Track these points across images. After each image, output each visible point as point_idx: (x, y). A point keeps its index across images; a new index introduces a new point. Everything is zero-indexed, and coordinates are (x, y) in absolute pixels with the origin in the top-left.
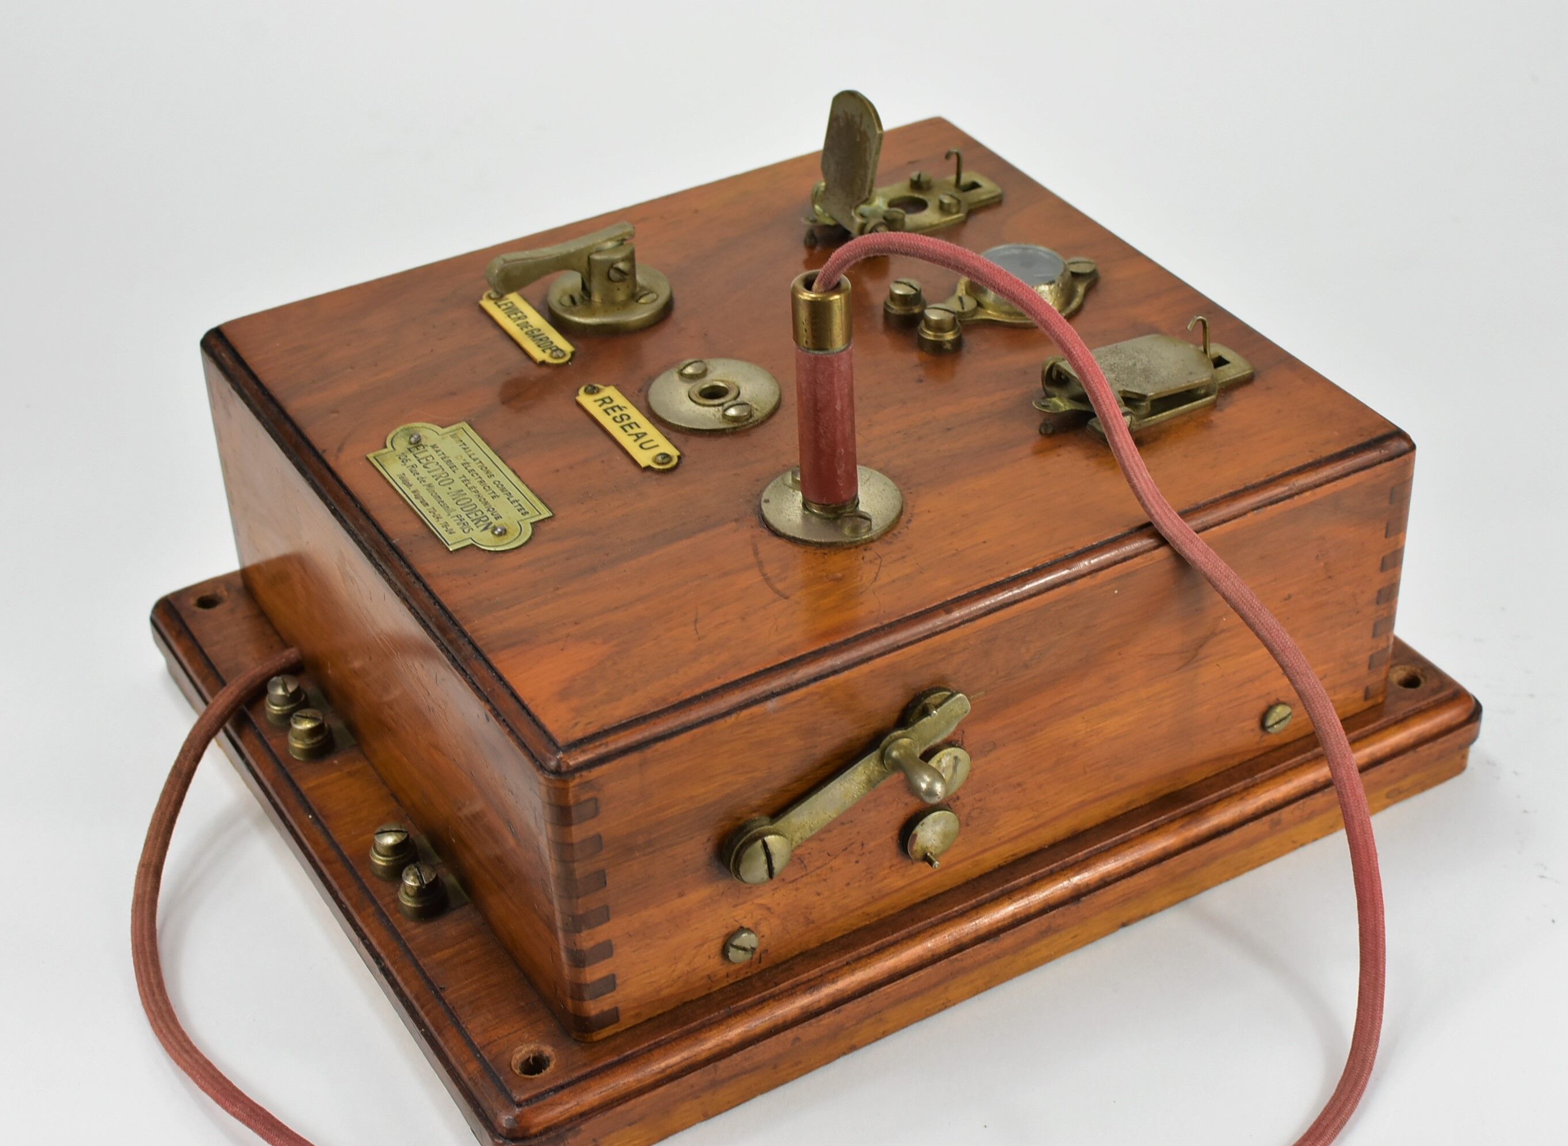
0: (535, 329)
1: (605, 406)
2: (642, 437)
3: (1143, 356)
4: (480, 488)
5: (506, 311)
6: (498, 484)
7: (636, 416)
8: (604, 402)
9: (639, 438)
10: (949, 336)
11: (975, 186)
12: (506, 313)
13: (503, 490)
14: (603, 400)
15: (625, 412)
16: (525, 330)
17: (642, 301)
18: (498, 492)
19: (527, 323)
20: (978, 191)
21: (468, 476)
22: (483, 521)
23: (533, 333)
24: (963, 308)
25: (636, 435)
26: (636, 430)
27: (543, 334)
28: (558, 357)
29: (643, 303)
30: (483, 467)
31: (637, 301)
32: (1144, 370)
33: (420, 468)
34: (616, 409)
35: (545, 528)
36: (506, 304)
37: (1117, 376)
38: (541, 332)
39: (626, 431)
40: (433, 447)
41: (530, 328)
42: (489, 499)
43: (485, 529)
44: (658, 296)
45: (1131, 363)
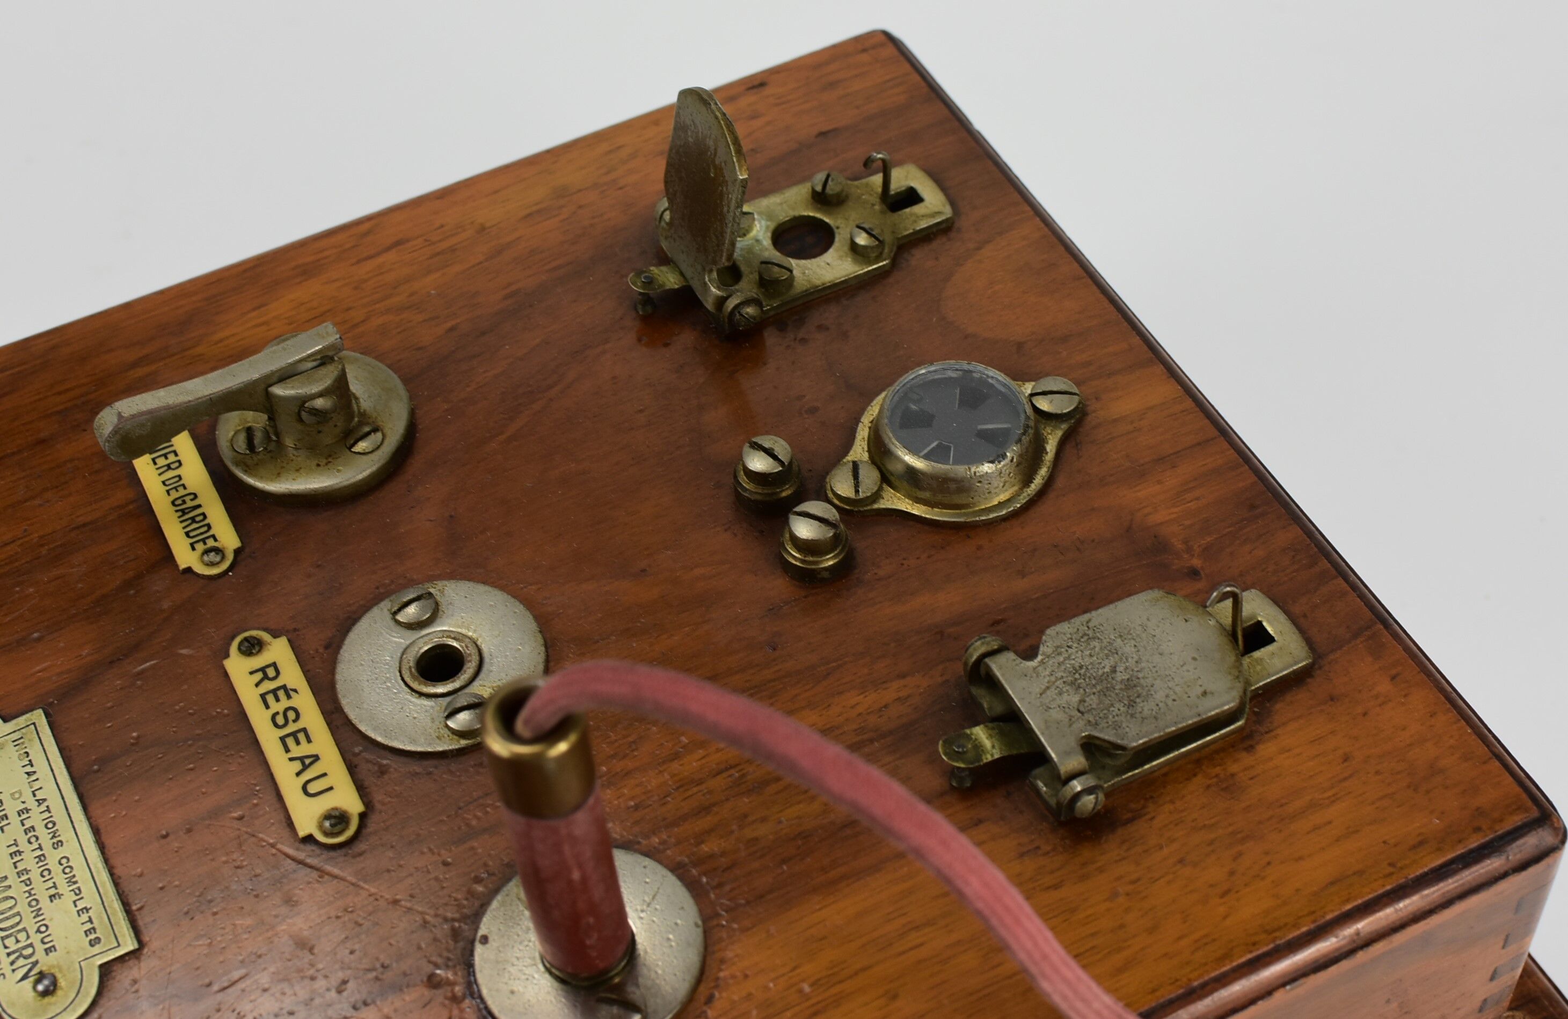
0: (189, 496)
1: (265, 686)
2: (311, 764)
3: (1128, 649)
4: (35, 873)
6: (66, 865)
7: (310, 714)
8: (266, 677)
9: (305, 767)
10: (829, 561)
11: (911, 197)
13: (72, 881)
14: (263, 670)
15: (295, 702)
16: (175, 495)
17: (362, 446)
18: (63, 888)
19: (180, 477)
20: (917, 209)
21: (23, 845)
22: (26, 958)
24: (857, 492)
25: (301, 759)
26: (304, 748)
27: (199, 506)
28: (212, 564)
29: (359, 453)
30: (50, 824)
31: (350, 448)
32: (1130, 684)
34: (281, 694)
35: (124, 977)
37: (1082, 701)
38: (195, 503)
39: (287, 748)
41: (182, 492)
42: (45, 902)
43: (25, 977)
44: (384, 436)
45: (1107, 665)
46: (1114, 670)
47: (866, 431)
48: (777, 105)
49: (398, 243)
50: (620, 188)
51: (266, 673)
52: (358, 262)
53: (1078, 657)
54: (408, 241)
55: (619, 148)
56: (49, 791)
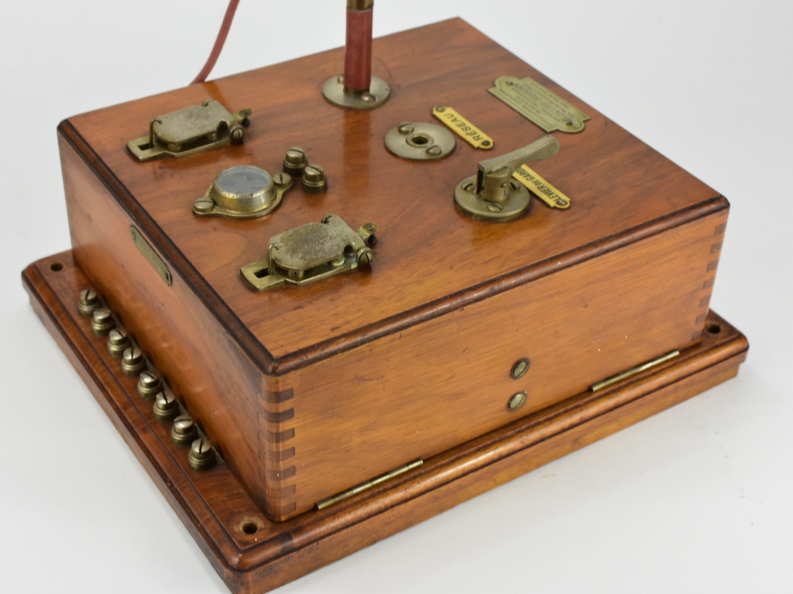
0: (529, 180)
1: (477, 135)
2: (453, 120)
4: (527, 101)
5: (551, 192)
6: (519, 103)
7: (459, 130)
9: (455, 120)
11: (259, 274)
12: (551, 191)
13: (515, 100)
15: (465, 132)
18: (517, 99)
20: (257, 269)
21: (535, 107)
23: (530, 178)
26: (457, 123)
27: (525, 177)
33: (561, 111)
34: (470, 134)
35: (489, 84)
36: (553, 197)
38: (526, 178)
39: (462, 123)
40: (558, 120)
42: (520, 97)
45: (197, 121)
46: (195, 120)
47: (278, 196)
48: (325, 320)
49: (487, 262)
50: (393, 285)
51: (478, 138)
52: (501, 256)
53: (207, 122)
54: (483, 263)
55: (398, 301)
56: (534, 116)
